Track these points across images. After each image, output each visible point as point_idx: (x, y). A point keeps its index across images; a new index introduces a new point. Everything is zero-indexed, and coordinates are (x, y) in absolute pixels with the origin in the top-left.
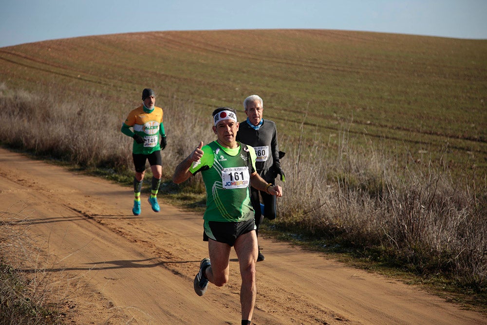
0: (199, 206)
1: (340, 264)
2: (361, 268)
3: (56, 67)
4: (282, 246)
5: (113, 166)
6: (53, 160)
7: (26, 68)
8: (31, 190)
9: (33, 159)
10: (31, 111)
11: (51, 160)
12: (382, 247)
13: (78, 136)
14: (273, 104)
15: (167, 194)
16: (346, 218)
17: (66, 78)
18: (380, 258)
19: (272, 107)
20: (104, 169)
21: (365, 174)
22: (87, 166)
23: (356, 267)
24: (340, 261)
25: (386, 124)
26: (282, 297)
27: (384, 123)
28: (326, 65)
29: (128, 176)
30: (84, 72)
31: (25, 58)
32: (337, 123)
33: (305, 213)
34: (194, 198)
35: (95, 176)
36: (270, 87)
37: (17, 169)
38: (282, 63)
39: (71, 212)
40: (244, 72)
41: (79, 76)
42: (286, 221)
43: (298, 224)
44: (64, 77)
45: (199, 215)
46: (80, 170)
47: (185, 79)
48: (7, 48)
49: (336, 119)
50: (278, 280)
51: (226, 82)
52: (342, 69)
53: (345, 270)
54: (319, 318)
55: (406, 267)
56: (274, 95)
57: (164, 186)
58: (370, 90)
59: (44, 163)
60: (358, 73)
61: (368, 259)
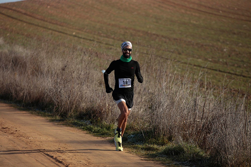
0: (159, 156)
3: (53, 23)
5: (90, 118)
6: (38, 111)
7: (25, 24)
8: (12, 137)
9: (20, 109)
10: (24, 66)
11: (36, 111)
13: (61, 90)
15: (133, 145)
17: (62, 34)
20: (82, 121)
22: (66, 118)
29: (101, 128)
30: (79, 30)
31: (25, 14)
34: (157, 149)
35: (72, 127)
37: (3, 118)
39: (44, 157)
40: (234, 34)
41: (74, 34)
44: (60, 34)
45: (157, 164)
46: (60, 120)
47: (175, 39)
48: (8, 3)
51: (215, 43)
57: (131, 137)
59: (30, 113)
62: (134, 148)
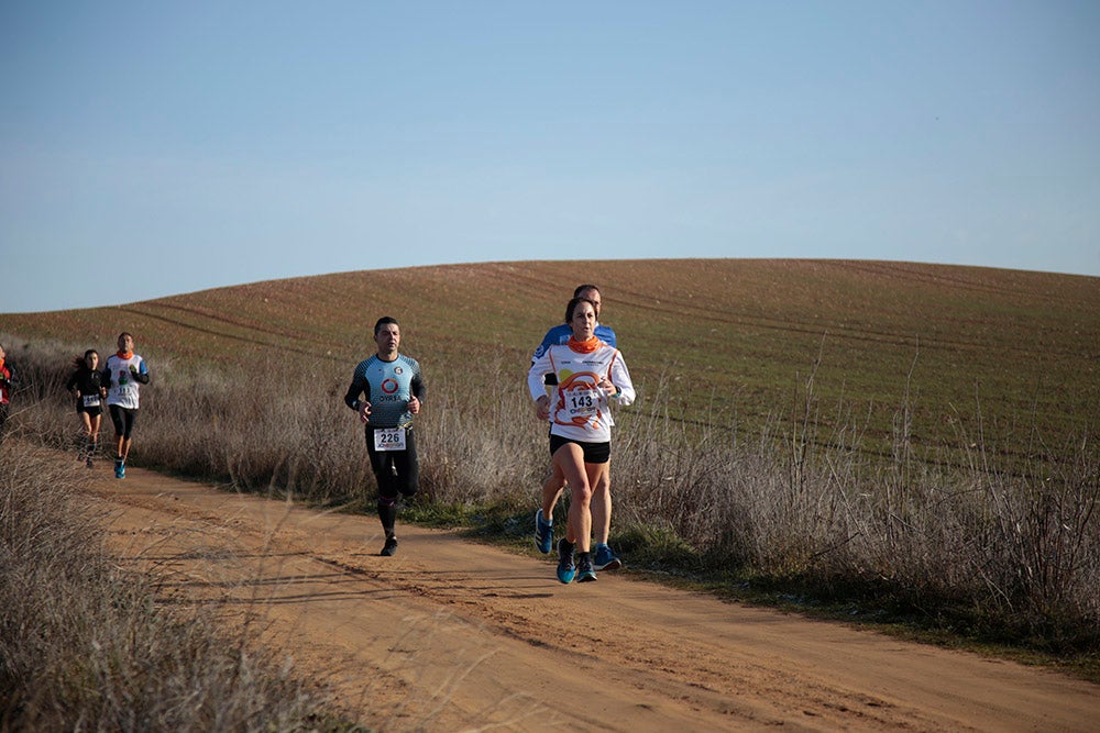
12: (978, 609)
18: (972, 629)
27: (1007, 448)
28: (878, 333)
31: (214, 316)
38: (781, 329)
46: (331, 505)
57: (512, 524)
62: (522, 545)
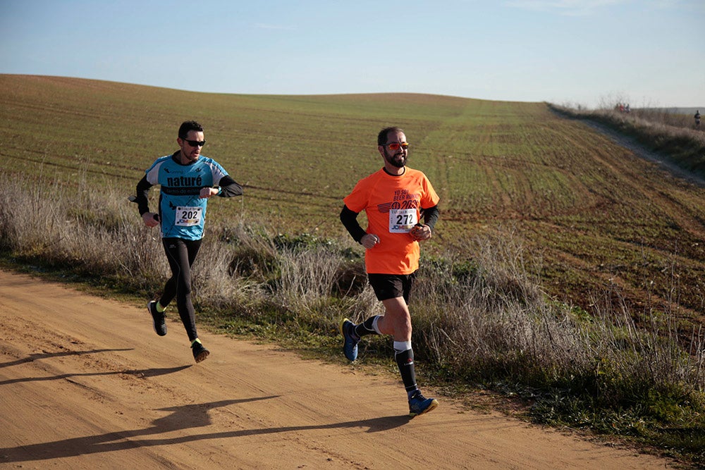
1: (78, 293)
2: (98, 296)
4: (22, 278)
12: (118, 276)
14: (15, 145)
16: (85, 250)
19: (15, 148)
21: (103, 210)
23: (93, 294)
24: (78, 290)
25: (124, 165)
26: (20, 324)
27: (122, 164)
28: (68, 110)
32: (78, 163)
33: (45, 246)
36: (12, 128)
38: (25, 107)
42: (27, 255)
43: (38, 257)
49: (78, 159)
50: (17, 310)
52: (82, 113)
53: (82, 297)
54: (55, 342)
55: (138, 293)
56: (16, 136)
58: (109, 134)
60: (98, 118)
61: (104, 287)
